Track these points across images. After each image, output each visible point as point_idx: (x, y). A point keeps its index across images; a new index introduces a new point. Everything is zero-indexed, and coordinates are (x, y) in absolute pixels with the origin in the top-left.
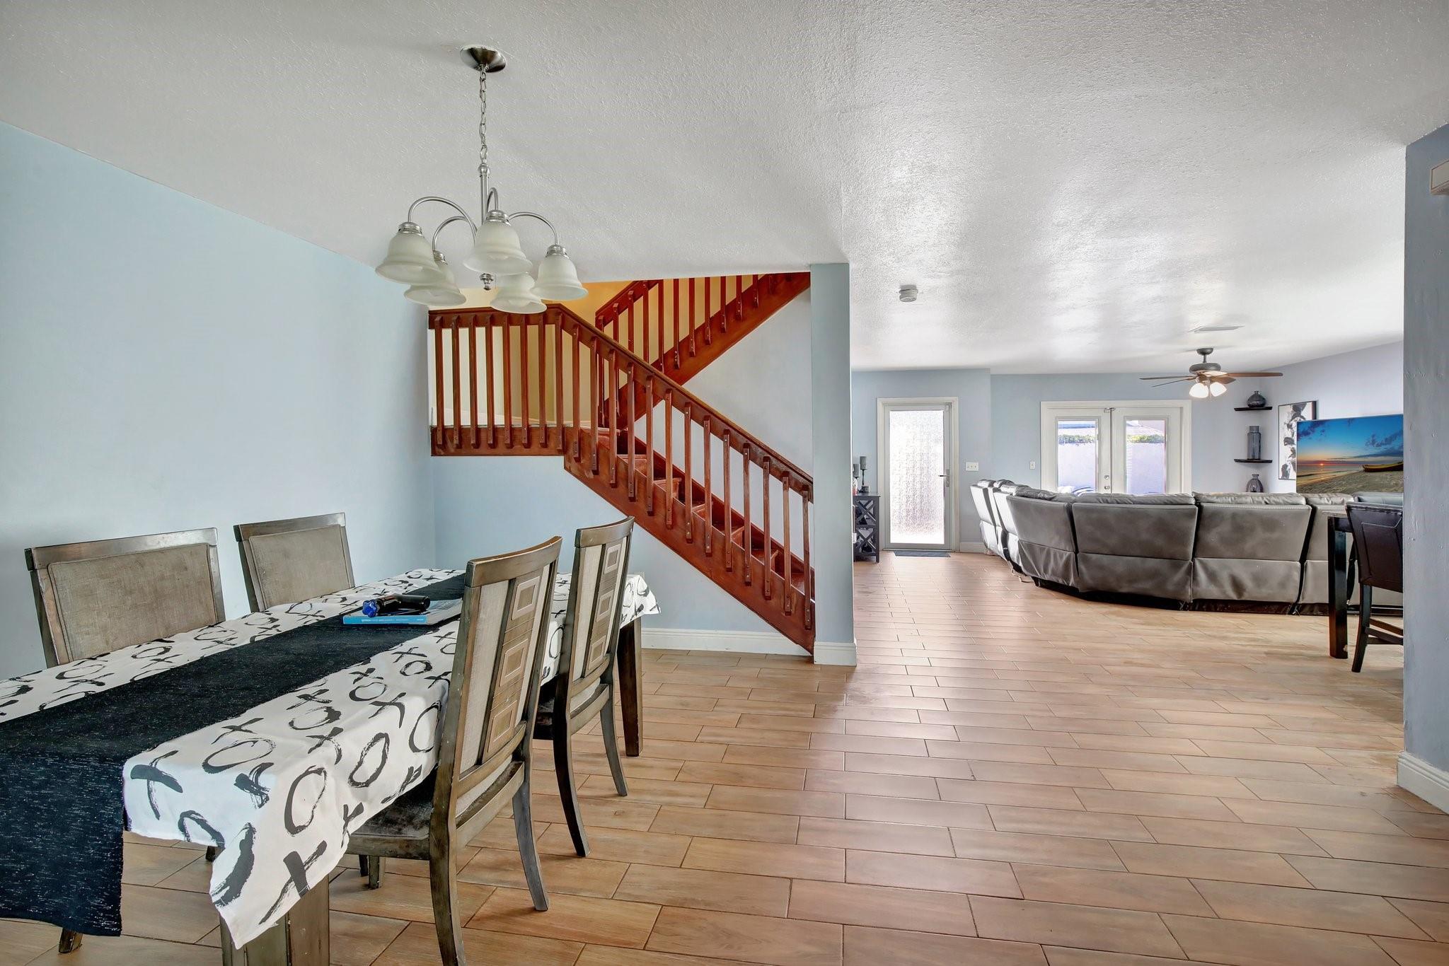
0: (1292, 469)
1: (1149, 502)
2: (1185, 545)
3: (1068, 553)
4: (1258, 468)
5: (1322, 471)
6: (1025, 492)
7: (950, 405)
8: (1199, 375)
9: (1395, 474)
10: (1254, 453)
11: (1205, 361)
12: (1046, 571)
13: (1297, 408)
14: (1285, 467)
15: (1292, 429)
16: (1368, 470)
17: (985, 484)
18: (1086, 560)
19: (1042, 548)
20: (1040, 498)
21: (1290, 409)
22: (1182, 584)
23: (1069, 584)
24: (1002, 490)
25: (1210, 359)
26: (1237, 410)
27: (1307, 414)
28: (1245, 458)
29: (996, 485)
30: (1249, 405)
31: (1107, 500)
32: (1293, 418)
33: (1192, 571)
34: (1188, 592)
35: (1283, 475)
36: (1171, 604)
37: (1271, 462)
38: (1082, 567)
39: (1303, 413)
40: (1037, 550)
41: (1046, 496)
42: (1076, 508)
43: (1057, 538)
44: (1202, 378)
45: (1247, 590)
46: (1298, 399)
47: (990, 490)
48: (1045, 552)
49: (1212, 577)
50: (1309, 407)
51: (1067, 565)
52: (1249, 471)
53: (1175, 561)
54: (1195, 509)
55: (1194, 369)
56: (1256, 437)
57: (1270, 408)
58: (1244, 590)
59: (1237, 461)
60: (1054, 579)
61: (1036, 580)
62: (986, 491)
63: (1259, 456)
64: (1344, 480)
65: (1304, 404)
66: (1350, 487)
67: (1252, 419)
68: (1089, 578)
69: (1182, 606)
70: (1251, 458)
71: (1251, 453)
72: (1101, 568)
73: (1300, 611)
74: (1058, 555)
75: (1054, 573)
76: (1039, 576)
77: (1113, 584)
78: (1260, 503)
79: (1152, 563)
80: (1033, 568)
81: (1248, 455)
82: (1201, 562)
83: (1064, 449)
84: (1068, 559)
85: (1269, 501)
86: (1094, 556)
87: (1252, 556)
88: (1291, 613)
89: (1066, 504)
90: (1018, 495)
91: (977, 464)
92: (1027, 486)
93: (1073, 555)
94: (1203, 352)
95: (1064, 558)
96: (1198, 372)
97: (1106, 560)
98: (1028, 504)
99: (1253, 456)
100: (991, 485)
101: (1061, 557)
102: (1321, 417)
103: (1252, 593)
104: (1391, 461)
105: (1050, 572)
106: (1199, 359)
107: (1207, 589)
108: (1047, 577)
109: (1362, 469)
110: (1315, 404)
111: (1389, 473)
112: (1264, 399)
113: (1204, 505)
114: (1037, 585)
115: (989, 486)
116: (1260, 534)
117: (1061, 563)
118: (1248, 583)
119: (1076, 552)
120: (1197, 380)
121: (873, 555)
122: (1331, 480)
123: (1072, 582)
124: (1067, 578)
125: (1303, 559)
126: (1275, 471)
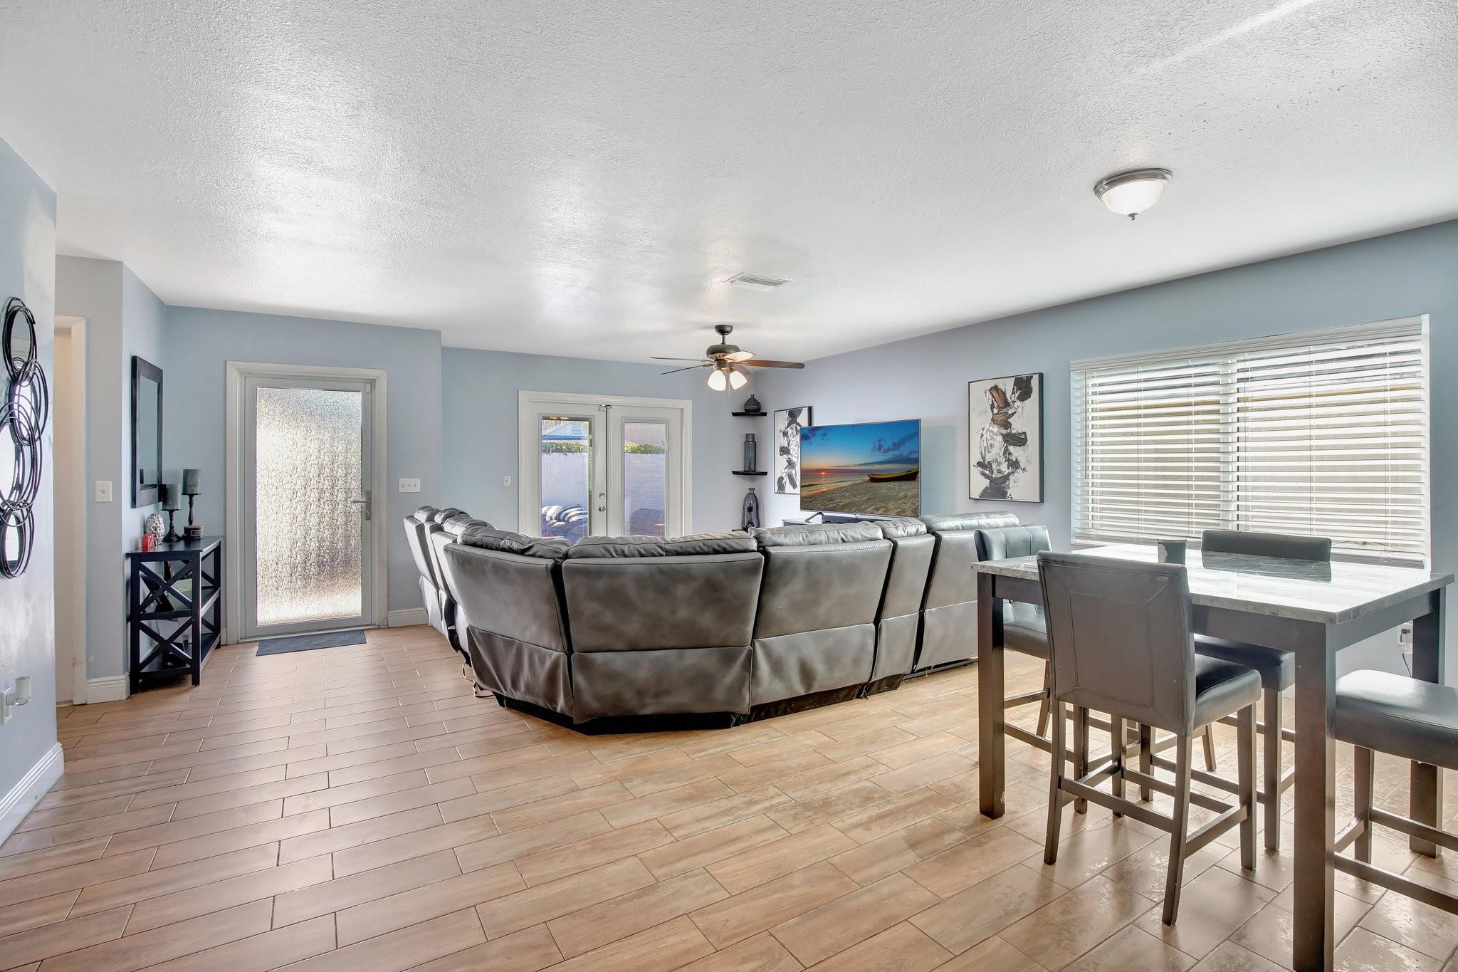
0: (788, 481)
1: (691, 550)
2: (743, 621)
3: (555, 654)
4: (753, 480)
5: (823, 481)
6: (478, 537)
7: (372, 383)
8: (717, 360)
9: (906, 485)
10: (750, 464)
11: (723, 343)
12: (515, 684)
13: (793, 414)
14: (781, 479)
15: (787, 437)
16: (874, 480)
17: (421, 517)
18: (586, 666)
19: (509, 643)
20: (503, 550)
21: (786, 415)
22: (736, 689)
23: (555, 709)
24: (445, 530)
25: (730, 339)
26: (734, 414)
27: (803, 420)
28: (741, 469)
29: (438, 519)
30: (745, 410)
31: (623, 551)
32: (789, 425)
33: (751, 660)
34: (744, 700)
35: (779, 489)
36: (720, 721)
37: (765, 474)
38: (579, 678)
39: (799, 420)
40: (500, 645)
41: (515, 546)
42: (569, 569)
43: (534, 628)
44: (721, 363)
45: (818, 678)
46: (794, 405)
47: (427, 527)
48: (514, 651)
49: (778, 668)
50: (805, 413)
51: (552, 678)
52: (743, 485)
53: (727, 650)
54: (761, 559)
55: (713, 351)
56: (751, 445)
57: (765, 414)
58: (815, 679)
59: (735, 473)
60: (529, 699)
61: (500, 699)
62: (420, 529)
63: (755, 468)
64: (847, 491)
65: (800, 410)
66: (854, 499)
67: (747, 425)
68: (592, 694)
69: (734, 720)
70: (747, 469)
71: (748, 465)
72: (612, 676)
73: (867, 692)
74: (536, 657)
75: (529, 689)
76: (505, 693)
77: (631, 701)
78: (836, 541)
79: (692, 658)
80: (494, 679)
81: (745, 467)
82: (763, 645)
83: (551, 462)
84: (555, 666)
85: (846, 536)
86: (599, 657)
87: (827, 625)
88: (858, 697)
89: (550, 562)
90: (466, 543)
91: (418, 481)
92: (485, 524)
93: (563, 659)
94: (722, 330)
95: (548, 664)
96: (717, 355)
97: (618, 661)
98: (482, 562)
99: (750, 468)
100: (430, 519)
101: (542, 661)
102: (816, 424)
103: (825, 681)
104: (901, 469)
105: (523, 688)
106: (716, 339)
107: (770, 688)
108: (518, 696)
109: (867, 478)
110: (810, 409)
111: (897, 484)
112: (759, 403)
113: (772, 550)
114: (502, 704)
115: (427, 521)
116: (838, 591)
117: (542, 674)
118: (819, 667)
119: (569, 651)
120: (714, 367)
121: (188, 672)
122: (834, 491)
123: (561, 704)
124: (553, 699)
125: (877, 621)
126: (770, 484)
